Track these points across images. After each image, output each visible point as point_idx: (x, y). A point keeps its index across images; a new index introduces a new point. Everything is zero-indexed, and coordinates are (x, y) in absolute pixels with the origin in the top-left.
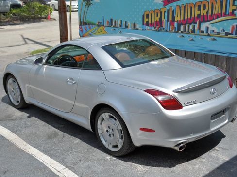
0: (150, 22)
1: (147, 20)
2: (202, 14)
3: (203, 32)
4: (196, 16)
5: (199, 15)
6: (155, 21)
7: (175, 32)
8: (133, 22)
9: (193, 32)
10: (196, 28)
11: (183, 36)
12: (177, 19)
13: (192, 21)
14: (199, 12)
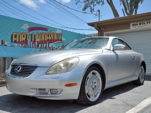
0: (18, 41)
1: (15, 39)
2: (49, 39)
3: (50, 48)
4: (47, 40)
5: (48, 39)
6: (22, 40)
7: (36, 48)
8: (1, 40)
9: (46, 48)
10: (47, 46)
11: (40, 50)
12: (37, 40)
13: (45, 42)
14: (48, 38)
